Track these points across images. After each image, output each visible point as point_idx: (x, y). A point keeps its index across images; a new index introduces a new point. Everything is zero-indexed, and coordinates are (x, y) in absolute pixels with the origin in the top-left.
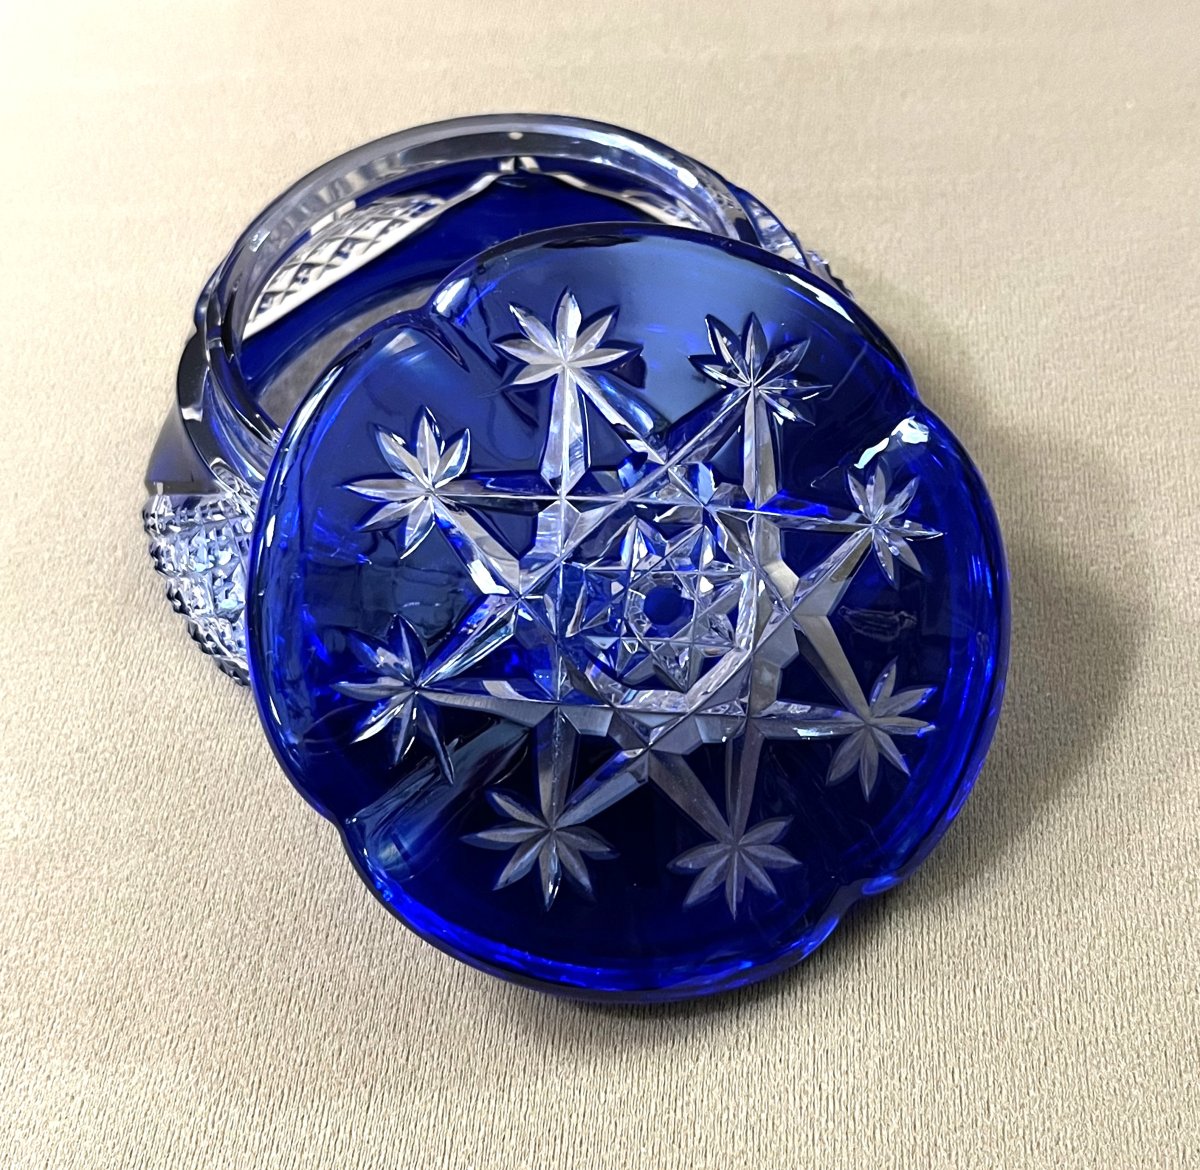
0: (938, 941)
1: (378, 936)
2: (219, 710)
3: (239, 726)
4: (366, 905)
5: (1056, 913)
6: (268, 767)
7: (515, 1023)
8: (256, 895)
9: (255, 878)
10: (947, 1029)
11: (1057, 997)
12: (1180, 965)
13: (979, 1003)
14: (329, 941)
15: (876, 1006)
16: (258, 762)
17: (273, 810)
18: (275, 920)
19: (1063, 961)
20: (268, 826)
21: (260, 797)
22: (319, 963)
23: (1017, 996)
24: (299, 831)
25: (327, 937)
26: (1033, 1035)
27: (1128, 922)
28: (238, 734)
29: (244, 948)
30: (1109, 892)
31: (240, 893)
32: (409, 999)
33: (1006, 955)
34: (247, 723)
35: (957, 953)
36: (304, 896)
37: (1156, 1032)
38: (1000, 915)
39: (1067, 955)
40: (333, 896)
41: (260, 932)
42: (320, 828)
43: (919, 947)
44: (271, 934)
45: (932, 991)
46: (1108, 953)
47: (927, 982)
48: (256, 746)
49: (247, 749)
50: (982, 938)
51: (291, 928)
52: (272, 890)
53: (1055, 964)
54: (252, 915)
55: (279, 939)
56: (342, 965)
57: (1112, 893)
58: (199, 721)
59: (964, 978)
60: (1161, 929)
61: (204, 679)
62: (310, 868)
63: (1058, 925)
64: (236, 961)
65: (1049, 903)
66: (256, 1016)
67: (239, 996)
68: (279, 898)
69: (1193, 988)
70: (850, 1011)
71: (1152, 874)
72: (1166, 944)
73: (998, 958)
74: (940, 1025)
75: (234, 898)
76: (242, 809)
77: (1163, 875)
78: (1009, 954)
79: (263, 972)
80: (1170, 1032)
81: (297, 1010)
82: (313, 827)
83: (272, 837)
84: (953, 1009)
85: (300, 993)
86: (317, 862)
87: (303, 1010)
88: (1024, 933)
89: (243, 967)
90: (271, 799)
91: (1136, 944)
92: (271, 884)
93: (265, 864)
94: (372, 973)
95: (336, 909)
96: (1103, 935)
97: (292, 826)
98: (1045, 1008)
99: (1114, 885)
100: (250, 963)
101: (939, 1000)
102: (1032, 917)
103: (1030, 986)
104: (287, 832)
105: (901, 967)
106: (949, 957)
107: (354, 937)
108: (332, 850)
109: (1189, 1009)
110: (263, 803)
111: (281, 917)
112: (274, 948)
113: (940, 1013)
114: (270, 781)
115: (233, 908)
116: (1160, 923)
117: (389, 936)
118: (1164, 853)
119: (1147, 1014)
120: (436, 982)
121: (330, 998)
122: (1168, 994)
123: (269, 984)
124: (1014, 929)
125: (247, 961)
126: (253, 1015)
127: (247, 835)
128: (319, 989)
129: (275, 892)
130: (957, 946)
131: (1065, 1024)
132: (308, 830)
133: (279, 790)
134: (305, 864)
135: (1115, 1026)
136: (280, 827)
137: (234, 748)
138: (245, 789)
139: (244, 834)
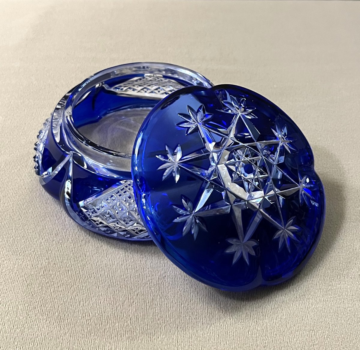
0: (237, 318)
1: (63, 321)
2: (9, 251)
3: (16, 256)
4: (59, 311)
5: (271, 309)
6: (26, 268)
7: (108, 346)
8: (22, 308)
9: (22, 303)
10: (241, 344)
11: (272, 334)
12: (307, 323)
13: (250, 336)
14: (47, 322)
15: (219, 338)
16: (22, 267)
17: (28, 282)
18: (29, 316)
19: (274, 323)
20: (26, 287)
21: (23, 278)
22: (44, 329)
23: (261, 333)
24: (36, 288)
25: (46, 321)
26: (266, 345)
27: (291, 311)
28: (16, 258)
29: (19, 325)
30: (285, 303)
31: (17, 308)
32: (73, 340)
33: (257, 321)
34: (19, 255)
35: (242, 321)
36: (38, 308)
37: (302, 343)
38: (254, 310)
39: (274, 321)
40: (48, 308)
41: (24, 320)
42: (43, 288)
43: (232, 319)
44: (28, 320)
45: (236, 333)
46: (286, 320)
47: (235, 330)
48: (22, 262)
49: (19, 263)
50: (250, 317)
51: (34, 318)
52: (28, 307)
53: (271, 324)
54: (21, 315)
55: (30, 322)
56: (51, 330)
57: (286, 303)
58: (3, 254)
59: (245, 328)
60: (301, 313)
61: (4, 241)
62: (40, 300)
63: (271, 312)
64: (16, 329)
65: (268, 306)
66: (23, 347)
67: (17, 340)
68: (30, 309)
69: (311, 329)
70: (212, 340)
71: (297, 297)
72: (302, 317)
73: (254, 322)
74: (239, 343)
75: (15, 309)
76: (18, 282)
77: (300, 298)
78: (258, 321)
79: (25, 333)
80: (306, 343)
81: (37, 344)
82: (41, 287)
83: (27, 290)
84: (242, 338)
85: (38, 339)
86: (42, 298)
87: (39, 344)
88: (262, 315)
89: (19, 331)
90: (27, 278)
91: (294, 317)
92: (27, 305)
93: (25, 298)
94: (61, 332)
95: (49, 312)
96: (284, 315)
97: (34, 287)
98: (269, 337)
99: (286, 300)
100: (21, 330)
101: (238, 335)
102: (263, 310)
103: (264, 330)
104: (32, 289)
105: (226, 326)
106: (241, 323)
107: (55, 321)
108: (47, 294)
109: (311, 336)
110: (24, 280)
111: (31, 315)
112: (29, 325)
113: (239, 339)
114: (26, 273)
115: (15, 313)
116: (300, 311)
117: (67, 321)
118: (300, 291)
119: (299, 338)
120: (82, 334)
121: (47, 340)
122: (304, 332)
123: (27, 336)
124: (259, 314)
125: (20, 329)
126: (22, 346)
127: (19, 290)
128: (44, 337)
129: (29, 307)
130: (242, 319)
131: (275, 342)
132: (39, 288)
133: (30, 276)
134: (39, 298)
135: (290, 341)
136: (30, 287)
137: (15, 263)
138: (18, 275)
139: (18, 290)
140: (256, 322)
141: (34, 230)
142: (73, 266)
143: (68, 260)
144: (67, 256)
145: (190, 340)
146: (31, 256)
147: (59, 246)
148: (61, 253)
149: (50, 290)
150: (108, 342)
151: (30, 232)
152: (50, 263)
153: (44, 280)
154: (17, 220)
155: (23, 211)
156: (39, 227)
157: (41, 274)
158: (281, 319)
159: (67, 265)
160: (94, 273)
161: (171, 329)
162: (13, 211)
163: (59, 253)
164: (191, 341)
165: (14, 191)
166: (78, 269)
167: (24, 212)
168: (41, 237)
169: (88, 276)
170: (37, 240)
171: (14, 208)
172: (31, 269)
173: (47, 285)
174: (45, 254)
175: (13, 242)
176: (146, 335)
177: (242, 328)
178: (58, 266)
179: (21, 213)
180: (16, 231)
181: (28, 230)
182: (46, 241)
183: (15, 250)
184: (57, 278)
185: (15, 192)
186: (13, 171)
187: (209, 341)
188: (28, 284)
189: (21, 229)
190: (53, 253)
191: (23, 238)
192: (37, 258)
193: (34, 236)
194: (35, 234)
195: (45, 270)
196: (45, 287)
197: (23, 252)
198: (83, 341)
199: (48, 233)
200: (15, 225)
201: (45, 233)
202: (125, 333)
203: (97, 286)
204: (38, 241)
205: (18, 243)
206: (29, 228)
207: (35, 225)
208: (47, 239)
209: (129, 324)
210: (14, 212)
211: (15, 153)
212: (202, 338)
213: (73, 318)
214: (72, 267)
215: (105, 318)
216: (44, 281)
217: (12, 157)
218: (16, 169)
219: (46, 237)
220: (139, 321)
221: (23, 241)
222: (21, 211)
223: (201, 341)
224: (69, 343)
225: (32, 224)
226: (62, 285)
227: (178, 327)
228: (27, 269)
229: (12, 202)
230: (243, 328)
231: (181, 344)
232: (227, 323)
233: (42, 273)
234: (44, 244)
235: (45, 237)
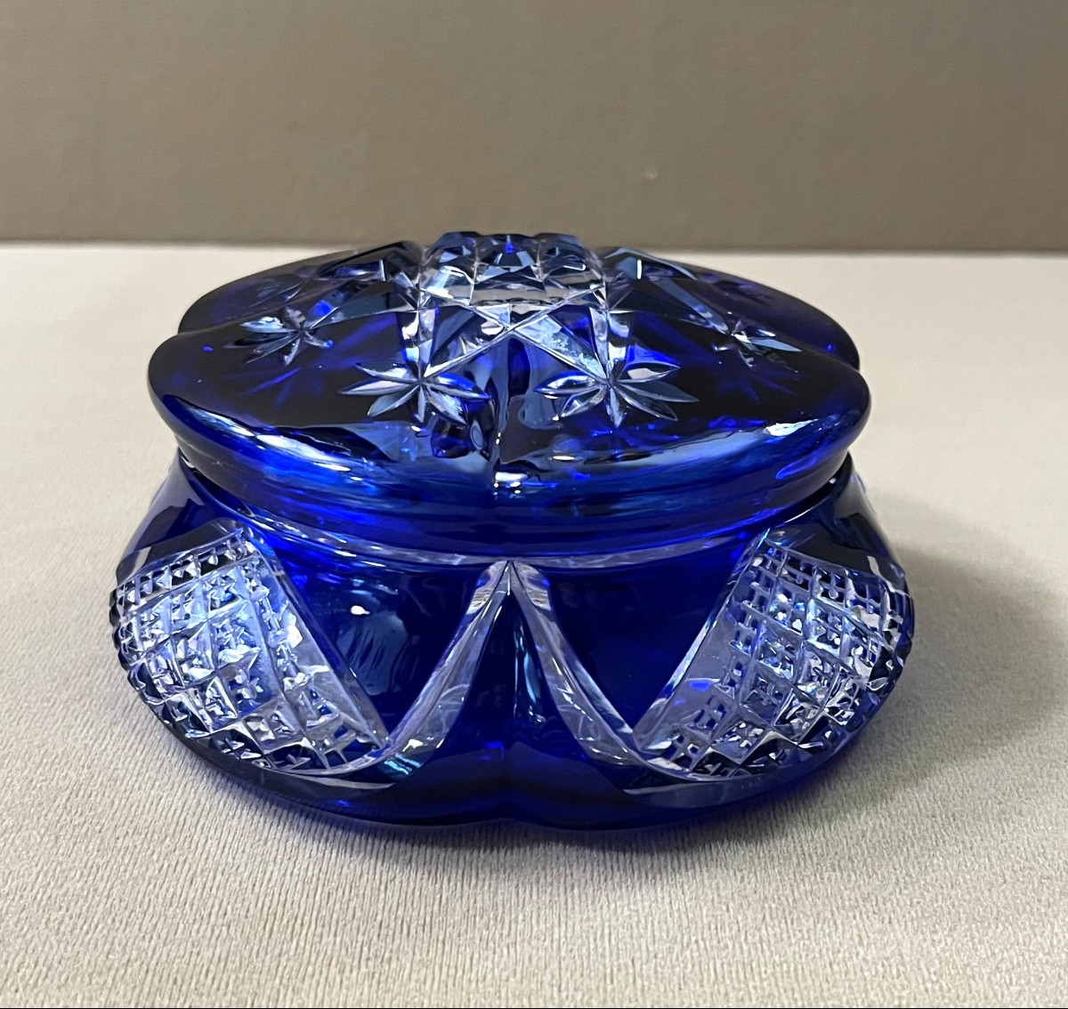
140: (857, 939)
145: (609, 988)
150: (290, 989)
156: (67, 690)
158: (950, 930)
161: (534, 952)
164: (613, 990)
170: (58, 720)
176: (437, 968)
177: (807, 955)
187: (680, 989)
198: (193, 984)
202: (356, 962)
209: (375, 938)
212: (653, 981)
213: (163, 918)
215: (285, 921)
220: (413, 931)
223: (649, 988)
224: (137, 990)
226: (131, 832)
227: (559, 949)
230: (811, 956)
231: (573, 996)
232: (746, 938)
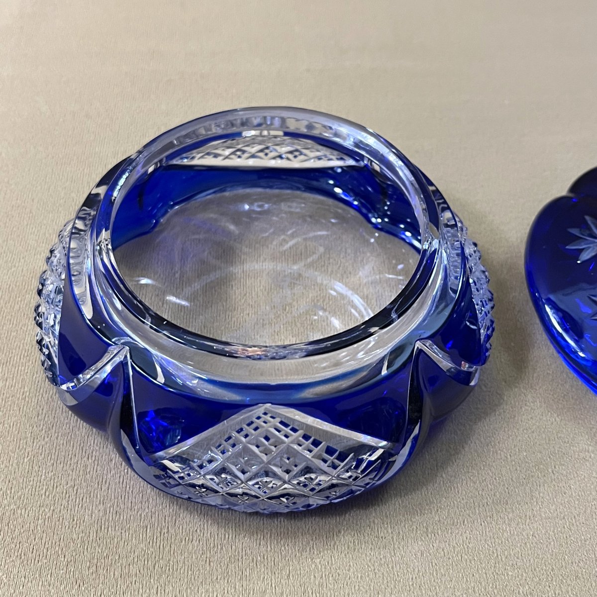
2: (24, 487)
3: (39, 498)
6: (60, 527)
16: (53, 523)
17: (67, 557)
20: (65, 569)
21: (57, 548)
24: (85, 571)
28: (39, 503)
34: (43, 496)
42: (99, 569)
48: (51, 511)
49: (45, 514)
58: (12, 496)
61: (12, 465)
76: (46, 558)
82: (94, 568)
83: (68, 577)
90: (64, 549)
97: (80, 568)
110: (60, 552)
114: (62, 536)
132: (91, 571)
133: (69, 542)
136: (72, 570)
137: (37, 515)
138: (47, 543)
139: (49, 576)
141: (69, 437)
142: (154, 516)
143: (143, 503)
144: (141, 495)
146: (69, 497)
147: (122, 473)
148: (128, 488)
149: (114, 575)
151: (62, 442)
152: (108, 512)
153: (100, 551)
154: (35, 417)
155: (44, 395)
157: (91, 538)
159: (143, 516)
160: (198, 531)
162: (24, 396)
163: (124, 489)
165: (23, 352)
166: (165, 522)
167: (46, 399)
168: (86, 452)
169: (187, 538)
171: (26, 389)
172: (71, 527)
173: (106, 561)
174: (95, 492)
175: (30, 468)
178: (125, 517)
179: (40, 400)
180: (33, 442)
181: (57, 438)
182: (96, 462)
183: (35, 485)
184: (124, 546)
185: (26, 354)
186: (17, 307)
188: (67, 561)
189: (43, 436)
190: (111, 488)
191: (49, 458)
192: (81, 502)
193: (70, 453)
194: (73, 446)
195: (99, 529)
196: (102, 566)
197: (51, 489)
199: (99, 444)
200: (31, 428)
201: (92, 443)
203: (206, 561)
204: (79, 462)
205: (41, 469)
206: (60, 434)
207: (71, 428)
208: (97, 458)
210: (27, 399)
211: (17, 265)
214: (153, 519)
216: (98, 552)
217: (13, 275)
218: (23, 302)
219: (94, 453)
221: (49, 464)
222: (40, 396)
225: (65, 425)
228: (63, 528)
229: (22, 377)
233: (95, 536)
234: (92, 469)
235: (92, 453)
